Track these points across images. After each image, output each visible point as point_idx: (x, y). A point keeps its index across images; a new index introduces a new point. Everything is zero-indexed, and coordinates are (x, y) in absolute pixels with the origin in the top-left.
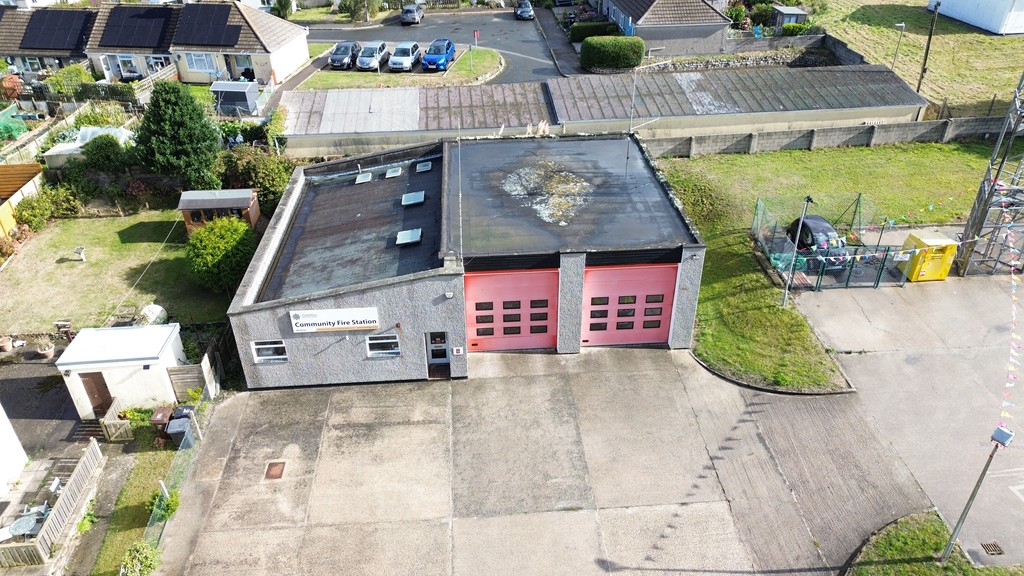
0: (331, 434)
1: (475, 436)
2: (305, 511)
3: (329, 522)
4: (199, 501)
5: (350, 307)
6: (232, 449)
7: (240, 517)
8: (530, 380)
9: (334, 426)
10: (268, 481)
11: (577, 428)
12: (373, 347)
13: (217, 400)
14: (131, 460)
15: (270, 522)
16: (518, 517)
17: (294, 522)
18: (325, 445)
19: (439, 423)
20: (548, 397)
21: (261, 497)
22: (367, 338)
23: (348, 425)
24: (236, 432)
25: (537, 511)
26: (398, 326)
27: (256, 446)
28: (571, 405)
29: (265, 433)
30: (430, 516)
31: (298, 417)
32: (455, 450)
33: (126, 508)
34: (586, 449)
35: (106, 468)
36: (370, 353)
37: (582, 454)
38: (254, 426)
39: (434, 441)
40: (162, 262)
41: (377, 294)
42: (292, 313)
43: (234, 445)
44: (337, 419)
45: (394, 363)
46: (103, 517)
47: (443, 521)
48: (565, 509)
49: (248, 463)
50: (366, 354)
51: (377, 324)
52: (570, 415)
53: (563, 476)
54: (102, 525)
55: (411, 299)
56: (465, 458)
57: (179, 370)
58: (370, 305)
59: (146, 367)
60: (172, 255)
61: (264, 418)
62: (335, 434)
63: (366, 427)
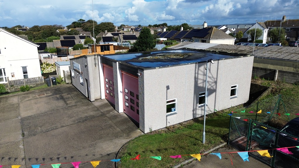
1: (62, 111)
2: (25, 101)
9: (61, 95)
18: (53, 96)
19: (67, 105)
21: (31, 96)
22: (80, 75)
26: (82, 73)
28: (85, 120)
32: (54, 110)
41: (80, 59)
42: (73, 62)
44: (64, 94)
49: (44, 92)
50: (80, 82)
51: (80, 71)
52: (79, 121)
55: (83, 63)
62: (58, 96)
63: (62, 98)
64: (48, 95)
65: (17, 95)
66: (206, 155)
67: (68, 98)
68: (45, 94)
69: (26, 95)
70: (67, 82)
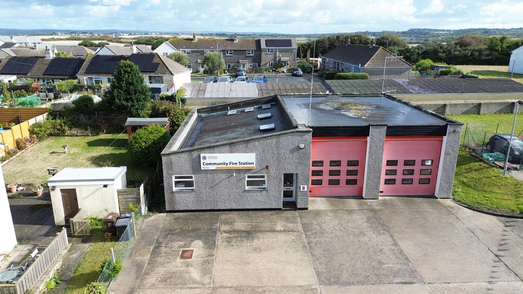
0: (223, 235)
1: (323, 239)
2: (211, 278)
3: (229, 285)
4: (134, 270)
5: (238, 152)
6: (156, 242)
7: (164, 280)
8: (351, 212)
9: (224, 231)
10: (182, 260)
11: (392, 237)
12: (249, 183)
13: (146, 217)
14: (87, 247)
15: (185, 284)
16: (368, 287)
17: (203, 284)
18: (220, 241)
19: (295, 232)
20: (365, 220)
21: (178, 269)
22: (246, 176)
23: (234, 231)
24: (159, 233)
25: (381, 283)
26: (267, 167)
27: (174, 240)
28: (383, 225)
29: (179, 234)
30: (302, 284)
31: (200, 226)
32: (310, 247)
33: (82, 274)
34: (402, 248)
35: (69, 251)
36: (247, 188)
37: (401, 251)
38: (171, 230)
39: (294, 241)
40: (111, 154)
41: (257, 143)
42: (202, 155)
43: (158, 240)
44: (225, 228)
45: (261, 195)
46: (64, 281)
47: (313, 287)
48: (401, 283)
49: (168, 250)
50: (245, 188)
51: (254, 165)
52: (384, 230)
53: (392, 263)
54: (63, 285)
55: (277, 148)
56: (318, 251)
57: (125, 192)
58: (251, 152)
59: (105, 186)
60: (118, 152)
61: (177, 226)
64: (199, 246)
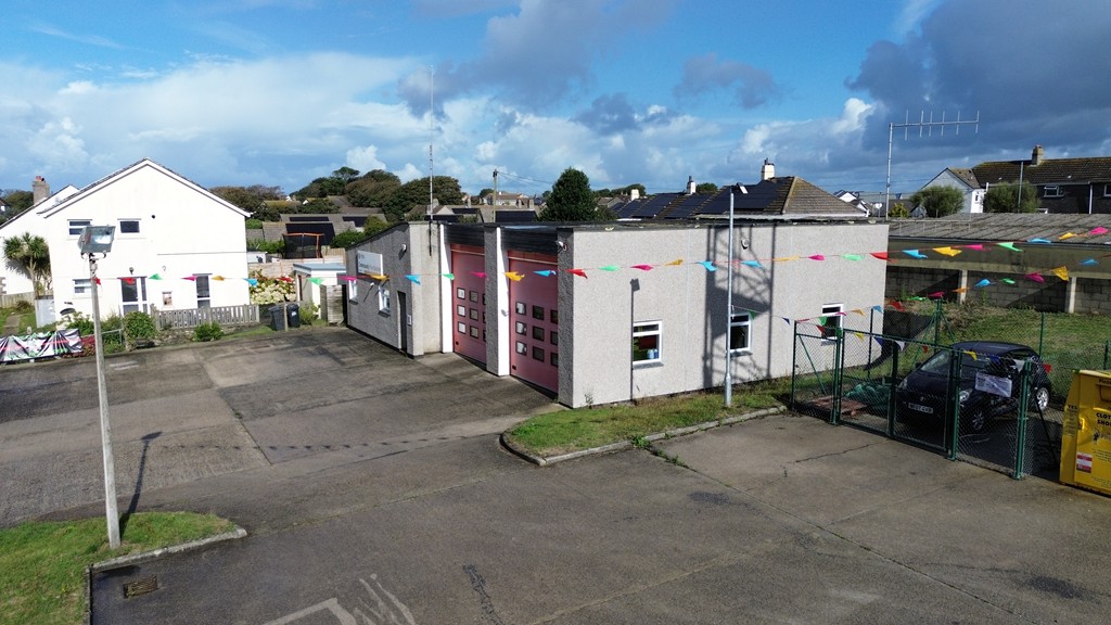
5: (374, 252)
6: (280, 337)
15: (204, 356)
16: (222, 403)
18: (295, 350)
19: (343, 365)
22: (379, 289)
24: (299, 334)
25: (232, 407)
26: (389, 279)
28: (404, 390)
41: (383, 239)
45: (388, 323)
47: (213, 387)
48: (238, 414)
50: (379, 307)
51: (381, 273)
52: (386, 392)
53: (287, 405)
55: (392, 248)
62: (310, 349)
63: (325, 352)
64: (280, 347)
65: (187, 348)
66: (731, 425)
67: (343, 352)
68: (272, 347)
69: (215, 348)
70: (332, 318)
